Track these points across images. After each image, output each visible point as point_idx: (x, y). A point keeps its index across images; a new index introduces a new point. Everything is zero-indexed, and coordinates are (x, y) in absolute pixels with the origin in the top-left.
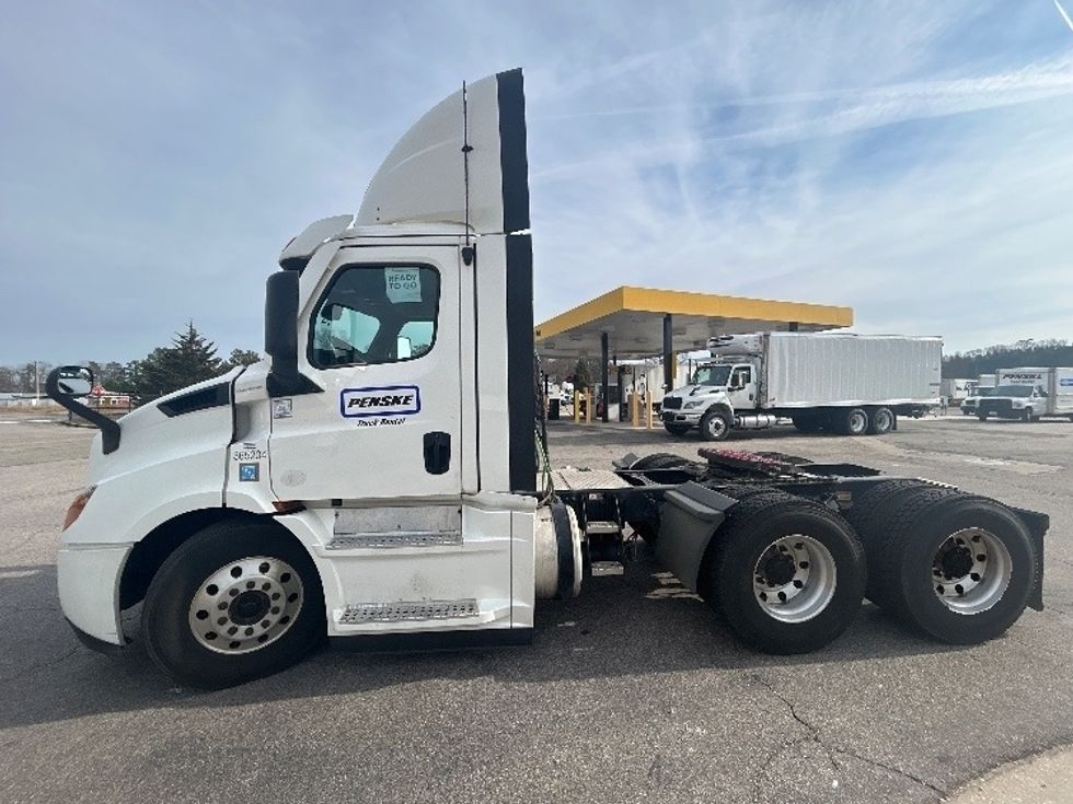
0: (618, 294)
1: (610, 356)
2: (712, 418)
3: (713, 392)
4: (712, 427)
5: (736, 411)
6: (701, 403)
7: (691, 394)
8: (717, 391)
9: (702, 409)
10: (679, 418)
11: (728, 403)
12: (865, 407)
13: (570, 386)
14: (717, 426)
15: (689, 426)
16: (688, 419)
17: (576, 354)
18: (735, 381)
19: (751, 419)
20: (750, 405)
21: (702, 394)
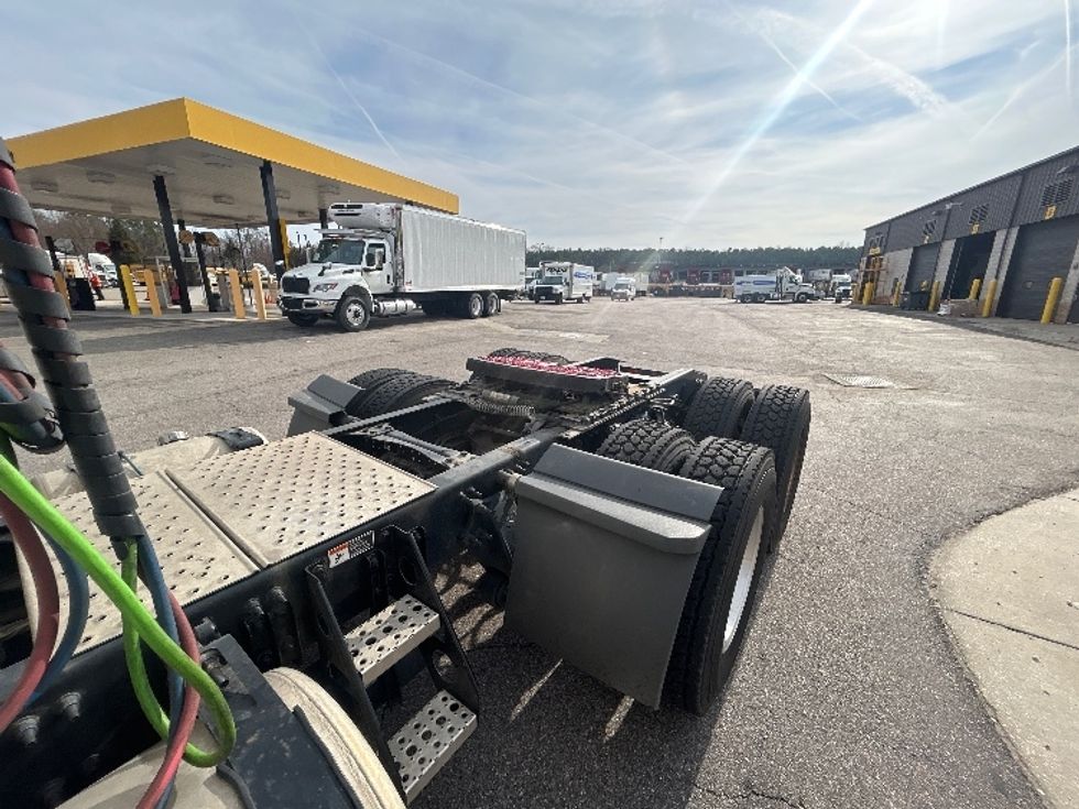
0: (176, 108)
1: (174, 217)
2: (349, 304)
3: (345, 272)
4: (350, 315)
5: (375, 296)
6: (334, 285)
7: (321, 274)
8: (352, 271)
9: (337, 294)
10: (308, 305)
11: (366, 286)
12: (480, 292)
13: (105, 260)
14: (356, 315)
15: (323, 314)
16: (321, 306)
17: (106, 207)
18: (370, 260)
19: (390, 305)
20: (388, 288)
21: (334, 274)
